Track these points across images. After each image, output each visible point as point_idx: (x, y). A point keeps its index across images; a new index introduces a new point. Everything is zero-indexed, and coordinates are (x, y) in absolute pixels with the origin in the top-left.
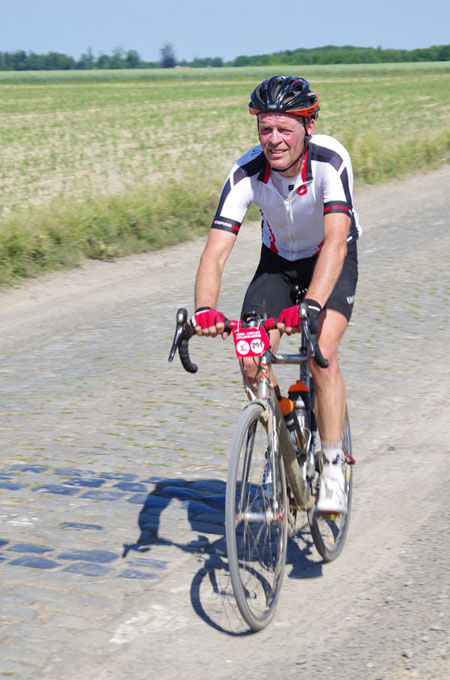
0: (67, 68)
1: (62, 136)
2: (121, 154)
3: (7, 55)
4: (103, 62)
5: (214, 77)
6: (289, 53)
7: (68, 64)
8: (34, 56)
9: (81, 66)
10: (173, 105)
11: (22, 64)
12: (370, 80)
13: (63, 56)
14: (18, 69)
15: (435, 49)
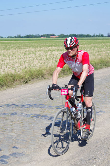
0: (90, 37)
1: (85, 49)
2: (94, 53)
3: (79, 35)
4: (97, 36)
7: (90, 36)
8: (84, 35)
9: (93, 37)
10: (107, 44)
11: (82, 36)
13: (89, 35)
14: (81, 37)
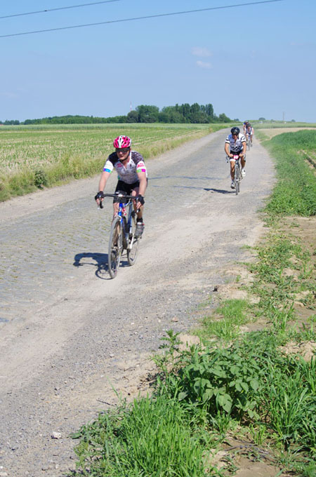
5: (13, 129)
6: (50, 118)
12: (86, 131)
15: (118, 117)
